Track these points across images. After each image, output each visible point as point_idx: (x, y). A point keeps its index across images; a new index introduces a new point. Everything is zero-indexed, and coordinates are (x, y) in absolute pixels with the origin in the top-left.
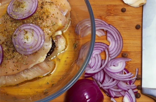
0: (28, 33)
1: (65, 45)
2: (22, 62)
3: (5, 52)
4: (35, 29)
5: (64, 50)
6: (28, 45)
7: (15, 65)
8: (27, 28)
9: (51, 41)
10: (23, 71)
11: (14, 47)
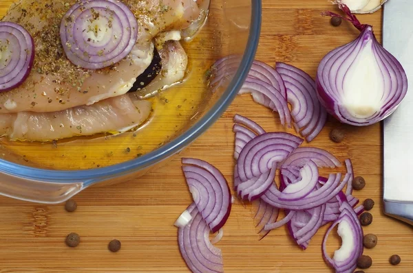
0: (100, 17)
1: (184, 69)
2: (74, 85)
3: (38, 55)
4: (118, 12)
5: (181, 80)
6: (95, 45)
7: (57, 89)
8: (99, 6)
9: (152, 51)
10: (74, 109)
11: (62, 47)
